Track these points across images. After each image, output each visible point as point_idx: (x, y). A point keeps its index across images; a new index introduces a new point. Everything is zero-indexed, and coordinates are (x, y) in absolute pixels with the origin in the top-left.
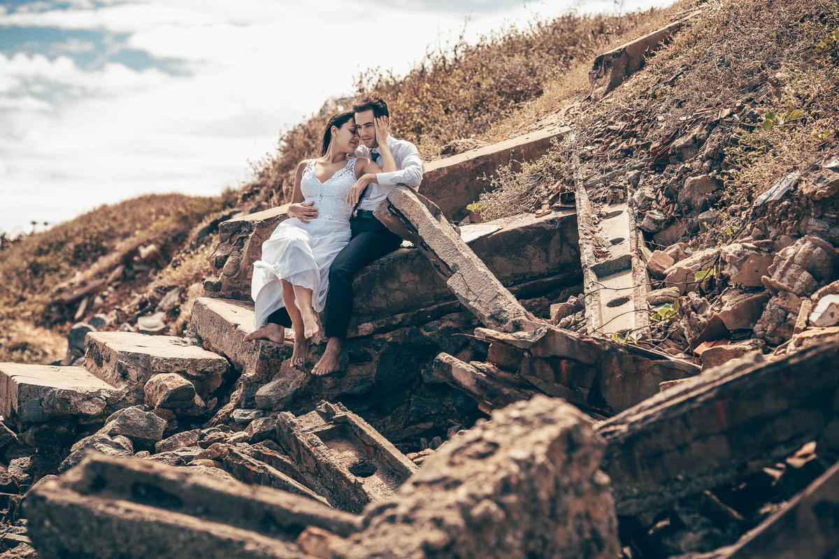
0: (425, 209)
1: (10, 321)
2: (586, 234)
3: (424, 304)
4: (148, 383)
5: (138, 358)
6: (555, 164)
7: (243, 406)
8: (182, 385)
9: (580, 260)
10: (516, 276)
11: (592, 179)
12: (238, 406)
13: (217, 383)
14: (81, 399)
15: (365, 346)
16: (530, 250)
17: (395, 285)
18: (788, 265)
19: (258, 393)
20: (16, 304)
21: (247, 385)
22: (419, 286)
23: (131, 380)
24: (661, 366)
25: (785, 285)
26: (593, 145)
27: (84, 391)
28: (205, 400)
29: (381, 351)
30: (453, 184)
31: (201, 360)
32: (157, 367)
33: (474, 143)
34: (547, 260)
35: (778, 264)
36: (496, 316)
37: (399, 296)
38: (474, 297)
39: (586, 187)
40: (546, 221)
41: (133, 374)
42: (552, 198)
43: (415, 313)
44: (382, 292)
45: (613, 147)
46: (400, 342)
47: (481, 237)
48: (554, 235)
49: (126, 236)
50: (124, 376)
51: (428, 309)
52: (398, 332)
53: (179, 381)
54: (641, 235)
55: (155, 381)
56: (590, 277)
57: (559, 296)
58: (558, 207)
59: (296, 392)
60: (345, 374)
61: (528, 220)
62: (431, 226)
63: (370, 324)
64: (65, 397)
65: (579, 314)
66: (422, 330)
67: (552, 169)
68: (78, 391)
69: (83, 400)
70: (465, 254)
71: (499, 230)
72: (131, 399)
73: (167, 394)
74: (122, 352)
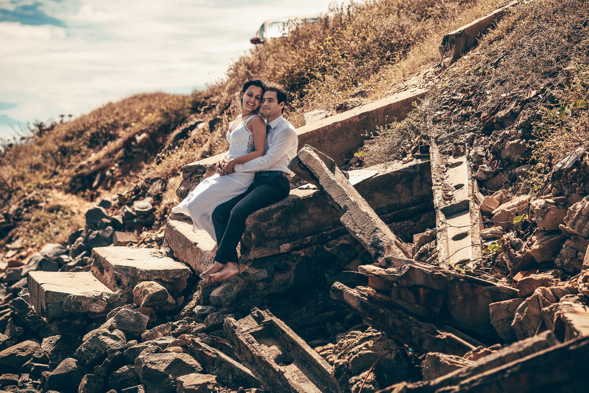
0: (324, 165)
1: (47, 190)
2: (437, 181)
3: (326, 228)
4: (135, 288)
5: (128, 270)
6: (415, 124)
7: (202, 303)
8: (159, 290)
9: (433, 203)
10: (389, 206)
11: (441, 137)
12: (198, 303)
13: (184, 286)
14: (89, 302)
15: (286, 260)
16: (399, 187)
17: (305, 216)
18: (578, 217)
19: (212, 294)
20: (52, 177)
21: (204, 289)
22: (321, 216)
23: (124, 286)
24: (490, 290)
25: (575, 231)
26: (442, 110)
27: (91, 296)
28: (175, 298)
29: (297, 263)
30: (345, 133)
31: (172, 270)
32: (141, 276)
33: (360, 101)
34: (412, 194)
35: (570, 215)
36: (375, 245)
37: (308, 224)
38: (359, 231)
39: (438, 143)
40: (410, 166)
41: (125, 281)
42: (414, 149)
43: (320, 235)
44: (296, 221)
45: (456, 112)
46: (310, 256)
47: (364, 180)
48: (416, 176)
49: (126, 126)
50: (119, 282)
51: (329, 232)
52: (308, 250)
53: (157, 287)
54: (475, 183)
55: (140, 287)
56: (441, 217)
57: (420, 219)
58: (418, 155)
59: (238, 293)
60: (272, 280)
61: (397, 166)
62: (328, 178)
63: (288, 244)
64: (78, 301)
65: (433, 242)
66: (325, 247)
67: (413, 128)
68: (87, 296)
69: (91, 302)
70: (352, 199)
71: (377, 174)
72: (124, 300)
73: (149, 297)
74: (116, 265)
